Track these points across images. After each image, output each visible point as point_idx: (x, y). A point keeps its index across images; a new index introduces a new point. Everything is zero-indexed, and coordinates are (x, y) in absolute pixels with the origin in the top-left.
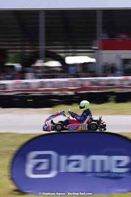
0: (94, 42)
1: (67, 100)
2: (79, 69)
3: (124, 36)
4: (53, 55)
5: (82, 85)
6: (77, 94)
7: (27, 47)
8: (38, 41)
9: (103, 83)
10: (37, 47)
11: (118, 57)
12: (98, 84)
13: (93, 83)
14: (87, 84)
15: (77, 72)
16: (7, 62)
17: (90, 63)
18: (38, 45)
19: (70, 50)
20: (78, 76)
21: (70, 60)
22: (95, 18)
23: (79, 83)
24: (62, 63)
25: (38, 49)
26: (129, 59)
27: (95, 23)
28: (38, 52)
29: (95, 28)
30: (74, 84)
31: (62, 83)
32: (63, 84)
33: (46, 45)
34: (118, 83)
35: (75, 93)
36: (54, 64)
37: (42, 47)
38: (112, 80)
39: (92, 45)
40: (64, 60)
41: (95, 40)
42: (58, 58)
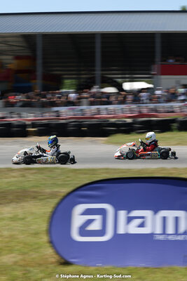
0: (153, 67)
4: (110, 81)
5: (140, 112)
7: (83, 72)
8: (94, 66)
10: (93, 72)
11: (178, 82)
12: (156, 111)
13: (153, 110)
14: (145, 111)
16: (62, 88)
18: (94, 70)
19: (127, 76)
21: (127, 86)
24: (118, 89)
25: (94, 74)
28: (94, 77)
30: (131, 111)
33: (102, 70)
36: (111, 90)
37: (98, 73)
39: (150, 70)
40: (122, 86)
41: (154, 64)
42: (115, 84)
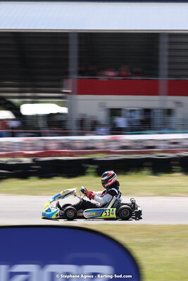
0: (65, 82)
1: (20, 171)
2: (41, 123)
3: (111, 74)
4: (2, 102)
5: (45, 148)
6: (36, 163)
9: (78, 145)
11: (101, 105)
12: (69, 147)
13: (63, 145)
14: (53, 147)
15: (39, 129)
17: (58, 114)
19: (28, 94)
20: (40, 135)
22: (67, 46)
23: (41, 144)
24: (15, 114)
26: (120, 109)
27: (67, 53)
29: (67, 60)
30: (33, 146)
31: (13, 144)
32: (17, 147)
34: (101, 146)
35: (34, 160)
38: (92, 140)
39: (61, 86)
40: (19, 107)
41: (67, 78)
42: (9, 106)
